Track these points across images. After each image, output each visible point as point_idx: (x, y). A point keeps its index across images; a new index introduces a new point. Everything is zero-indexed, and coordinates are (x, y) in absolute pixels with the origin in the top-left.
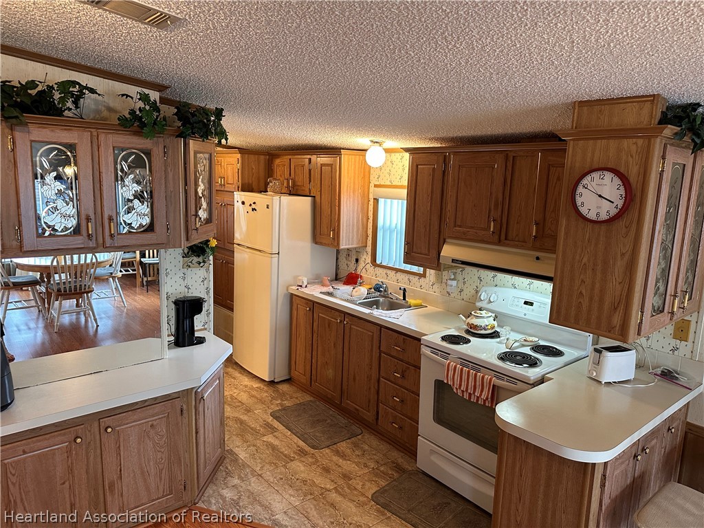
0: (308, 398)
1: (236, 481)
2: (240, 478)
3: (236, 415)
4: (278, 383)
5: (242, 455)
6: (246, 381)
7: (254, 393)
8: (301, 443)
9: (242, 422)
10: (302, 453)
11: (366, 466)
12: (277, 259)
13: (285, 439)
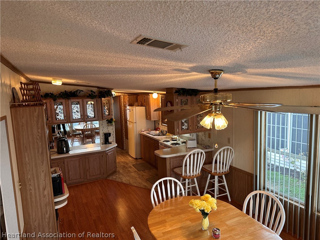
0: (144, 162)
1: (117, 175)
2: (118, 175)
3: (124, 165)
4: (138, 159)
5: (121, 171)
6: (130, 158)
7: (131, 161)
8: (136, 170)
9: (124, 166)
10: (136, 171)
11: (149, 174)
12: (135, 124)
13: (133, 169)
